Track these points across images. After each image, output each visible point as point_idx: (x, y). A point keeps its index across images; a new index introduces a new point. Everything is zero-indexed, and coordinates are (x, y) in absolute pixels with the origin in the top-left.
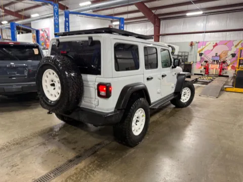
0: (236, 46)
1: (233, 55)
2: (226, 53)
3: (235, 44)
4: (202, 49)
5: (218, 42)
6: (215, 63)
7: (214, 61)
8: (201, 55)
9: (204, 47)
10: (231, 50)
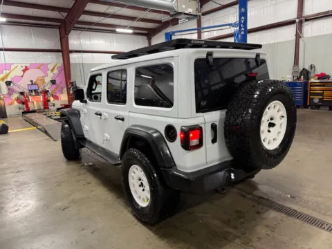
0: (52, 70)
1: (53, 82)
2: (43, 80)
3: (50, 67)
4: (7, 75)
5: (28, 65)
6: (34, 94)
7: (32, 91)
8: (8, 83)
9: (8, 72)
10: (47, 75)
